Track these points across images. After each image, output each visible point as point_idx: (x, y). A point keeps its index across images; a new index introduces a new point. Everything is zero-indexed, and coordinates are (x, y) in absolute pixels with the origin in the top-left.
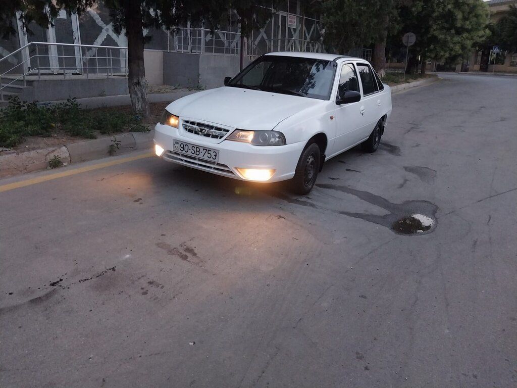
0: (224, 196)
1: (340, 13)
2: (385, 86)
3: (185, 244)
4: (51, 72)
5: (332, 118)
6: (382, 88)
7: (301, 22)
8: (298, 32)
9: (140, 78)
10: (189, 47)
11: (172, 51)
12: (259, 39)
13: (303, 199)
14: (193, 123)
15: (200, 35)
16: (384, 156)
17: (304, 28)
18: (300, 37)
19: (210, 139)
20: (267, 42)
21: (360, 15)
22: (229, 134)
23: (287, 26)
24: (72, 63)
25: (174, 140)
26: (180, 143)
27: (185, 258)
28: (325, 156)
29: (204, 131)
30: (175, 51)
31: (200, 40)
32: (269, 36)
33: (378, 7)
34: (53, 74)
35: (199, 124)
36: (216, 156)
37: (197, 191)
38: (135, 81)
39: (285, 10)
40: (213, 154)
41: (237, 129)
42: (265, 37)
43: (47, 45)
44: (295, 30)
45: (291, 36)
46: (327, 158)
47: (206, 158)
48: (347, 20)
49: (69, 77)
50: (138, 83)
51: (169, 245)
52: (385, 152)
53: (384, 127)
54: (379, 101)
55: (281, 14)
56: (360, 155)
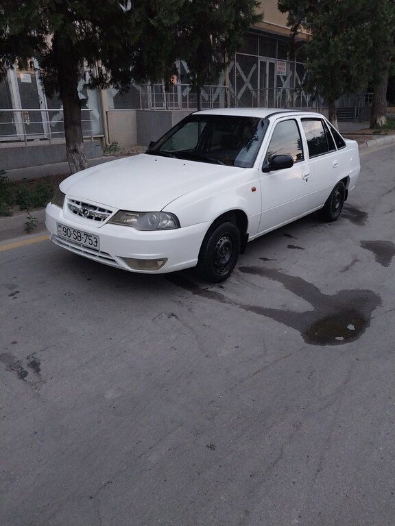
0: (118, 287)
1: (324, 56)
2: (347, 141)
3: (34, 356)
4: (18, 139)
5: (254, 190)
6: (341, 145)
7: (292, 68)
8: (288, 79)
9: (77, 145)
10: (165, 104)
11: (146, 109)
12: (243, 90)
13: (214, 289)
14: (78, 203)
15: (176, 91)
16: (346, 226)
17: (296, 74)
18: (291, 85)
19: (93, 222)
20: (253, 93)
21: (349, 57)
22: (111, 215)
23: (276, 74)
24: (40, 129)
25: (57, 223)
26: (63, 227)
27: (23, 375)
28: (247, 236)
29: (86, 212)
30: (149, 109)
31: (176, 96)
32: (255, 86)
33: (372, 45)
34: (20, 141)
35: (84, 204)
36: (96, 242)
37: (89, 279)
38: (72, 148)
39: (273, 56)
40: (94, 240)
41: (120, 210)
42: (250, 87)
43: (13, 111)
44: (285, 78)
45: (280, 84)
46: (251, 238)
47: (87, 244)
48: (333, 63)
49: (37, 143)
50: (75, 151)
51: (14, 357)
52: (347, 221)
53: (347, 191)
54: (335, 162)
55: (268, 60)
56: (315, 226)
